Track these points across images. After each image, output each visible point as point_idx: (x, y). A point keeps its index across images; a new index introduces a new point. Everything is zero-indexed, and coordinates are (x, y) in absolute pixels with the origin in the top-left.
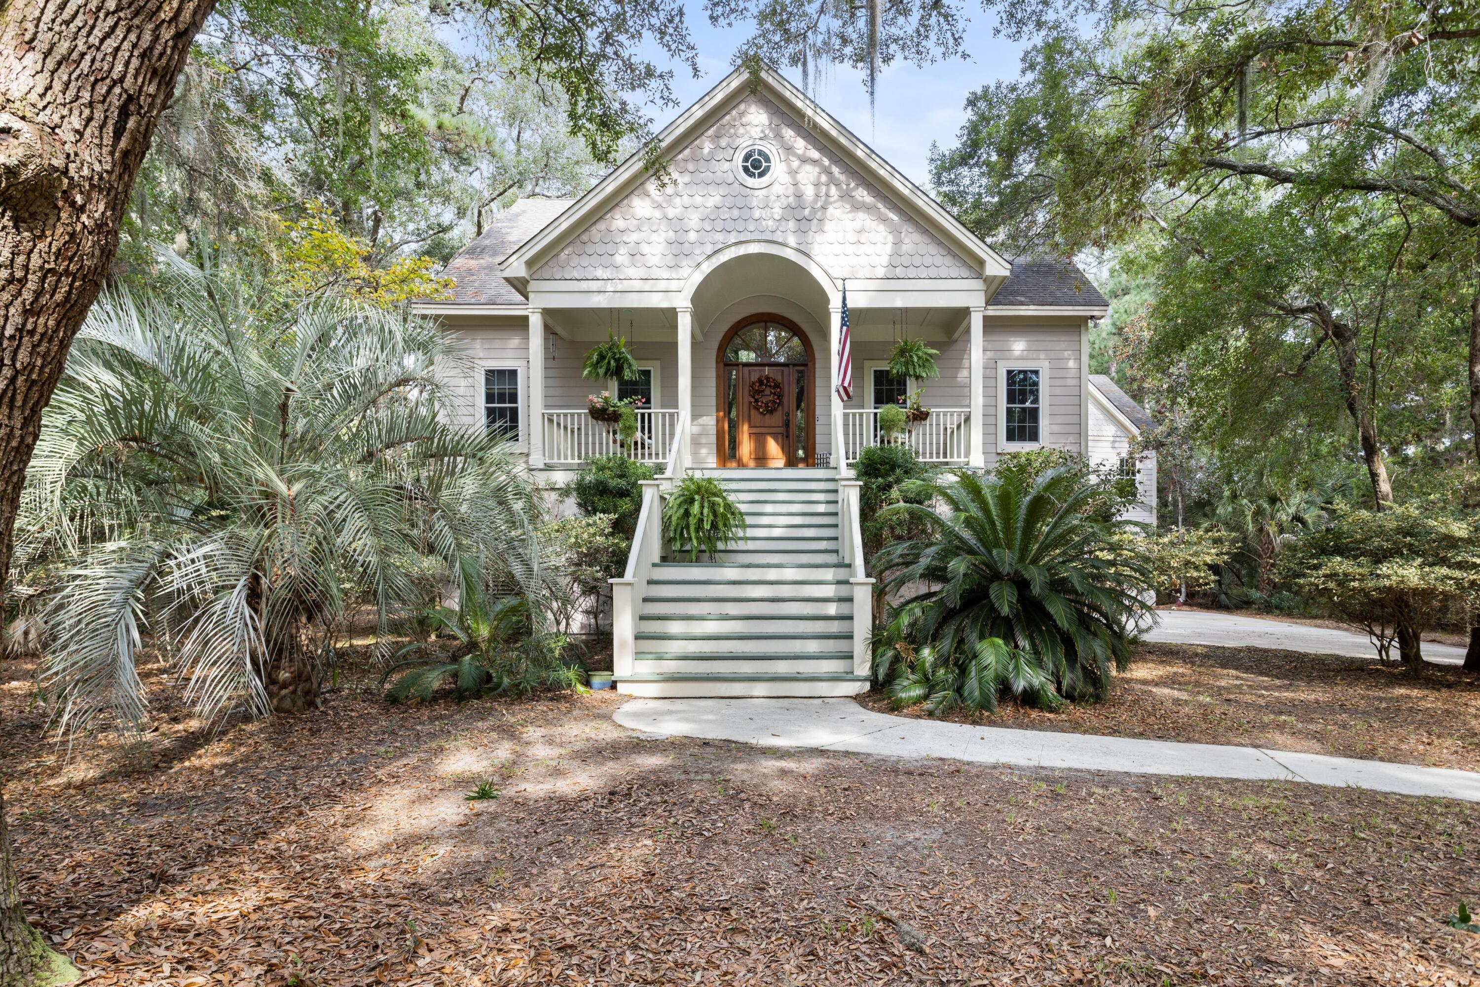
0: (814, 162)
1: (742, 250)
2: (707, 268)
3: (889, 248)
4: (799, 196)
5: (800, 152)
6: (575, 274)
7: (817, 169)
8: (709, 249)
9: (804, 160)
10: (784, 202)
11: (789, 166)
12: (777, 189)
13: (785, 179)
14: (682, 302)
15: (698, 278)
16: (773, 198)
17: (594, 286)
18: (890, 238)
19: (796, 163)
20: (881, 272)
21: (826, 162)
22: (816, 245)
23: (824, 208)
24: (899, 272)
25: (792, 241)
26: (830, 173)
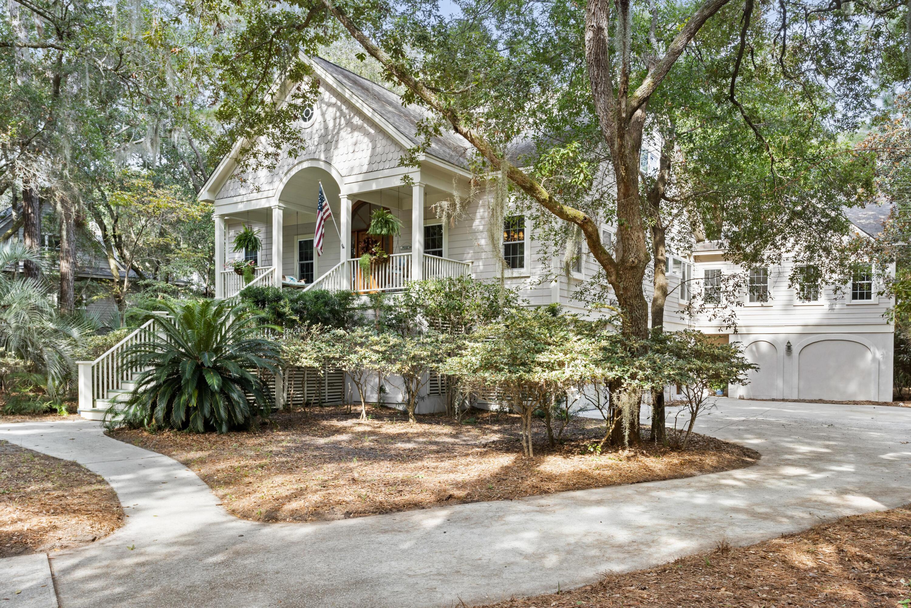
0: (334, 105)
1: (300, 167)
2: (285, 180)
3: (369, 153)
4: (326, 128)
5: (327, 100)
6: (232, 194)
7: (335, 109)
8: (286, 169)
9: (329, 105)
10: (320, 133)
11: (322, 110)
12: (316, 126)
13: (320, 119)
14: (274, 202)
15: (281, 187)
16: (314, 131)
17: (239, 199)
18: (370, 145)
19: (324, 107)
20: (365, 168)
21: (339, 103)
22: (334, 158)
23: (338, 133)
24: (375, 167)
25: (323, 157)
26: (341, 110)
